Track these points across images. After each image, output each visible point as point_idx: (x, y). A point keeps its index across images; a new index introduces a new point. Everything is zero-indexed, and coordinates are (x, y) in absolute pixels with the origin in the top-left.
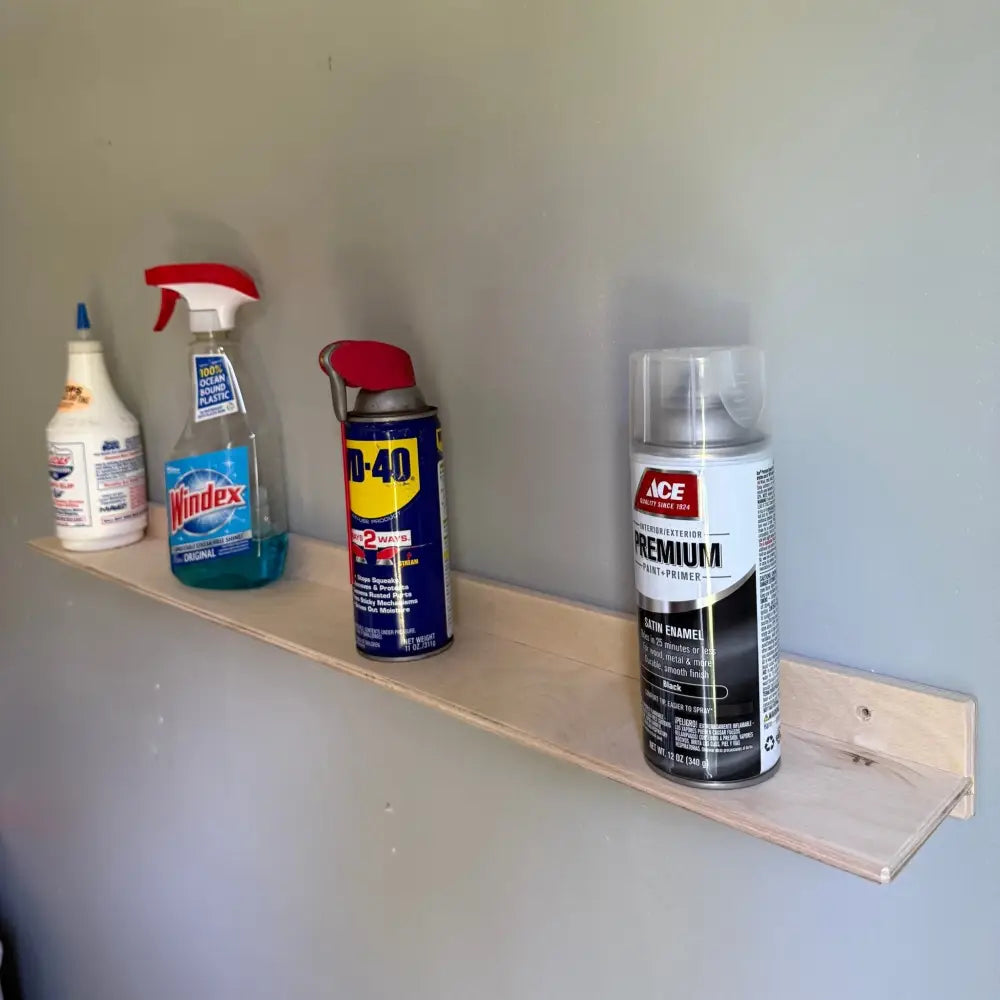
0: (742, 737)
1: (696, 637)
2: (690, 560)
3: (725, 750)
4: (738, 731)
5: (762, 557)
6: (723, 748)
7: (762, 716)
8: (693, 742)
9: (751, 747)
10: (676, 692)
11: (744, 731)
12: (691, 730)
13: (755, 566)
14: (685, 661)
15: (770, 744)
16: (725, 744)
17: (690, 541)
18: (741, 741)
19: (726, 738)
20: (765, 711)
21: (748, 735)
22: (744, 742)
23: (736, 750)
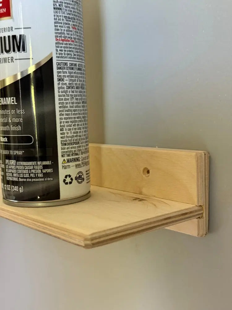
0: (44, 171)
1: (13, 102)
2: (8, 49)
3: (33, 180)
4: (41, 167)
5: (59, 49)
6: (31, 178)
7: (60, 160)
8: (15, 175)
9: (52, 179)
10: (5, 142)
11: (45, 167)
12: (13, 167)
13: (51, 53)
14: (8, 120)
15: (68, 180)
16: (32, 175)
17: (6, 34)
18: (44, 174)
19: (33, 171)
20: (62, 156)
21: (49, 171)
22: (46, 175)
23: (40, 180)
